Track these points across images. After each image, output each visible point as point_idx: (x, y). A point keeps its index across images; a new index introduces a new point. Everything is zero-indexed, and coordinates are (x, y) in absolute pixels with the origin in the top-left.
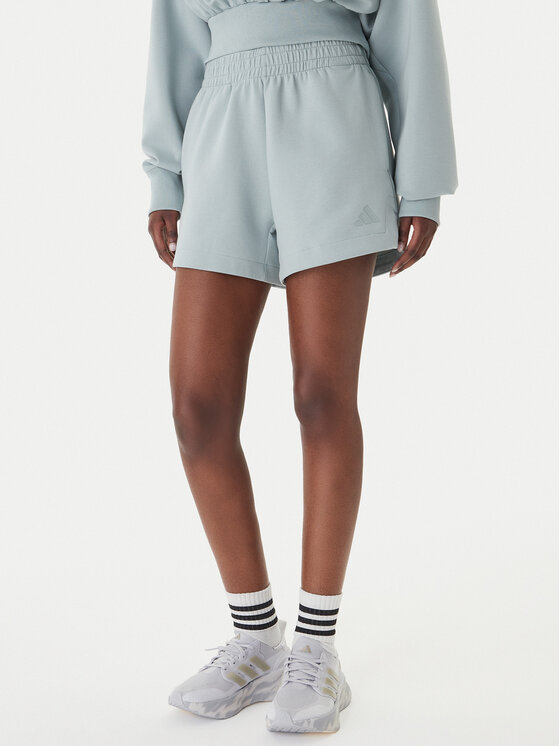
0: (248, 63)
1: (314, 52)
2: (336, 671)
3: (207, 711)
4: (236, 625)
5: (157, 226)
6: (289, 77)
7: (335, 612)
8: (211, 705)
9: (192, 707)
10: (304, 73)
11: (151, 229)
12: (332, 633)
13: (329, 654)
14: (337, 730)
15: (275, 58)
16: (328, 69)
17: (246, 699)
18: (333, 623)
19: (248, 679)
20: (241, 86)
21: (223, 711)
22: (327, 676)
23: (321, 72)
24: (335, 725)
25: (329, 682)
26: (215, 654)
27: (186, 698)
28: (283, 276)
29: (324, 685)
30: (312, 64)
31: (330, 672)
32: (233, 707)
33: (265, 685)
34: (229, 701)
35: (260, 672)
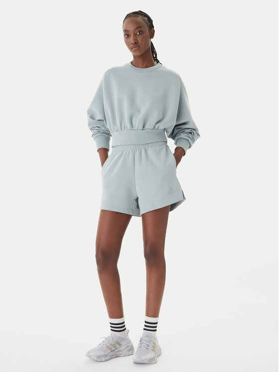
2: (156, 343)
3: (98, 359)
4: (112, 330)
7: (156, 323)
8: (99, 357)
9: (93, 357)
12: (156, 330)
13: (154, 338)
14: (156, 363)
17: (113, 355)
18: (156, 327)
19: (114, 349)
21: (103, 359)
22: (153, 345)
24: (156, 361)
25: (153, 347)
26: (104, 339)
27: (90, 354)
28: (141, 213)
29: (152, 348)
31: (154, 344)
32: (107, 358)
33: (120, 351)
34: (105, 356)
35: (118, 346)
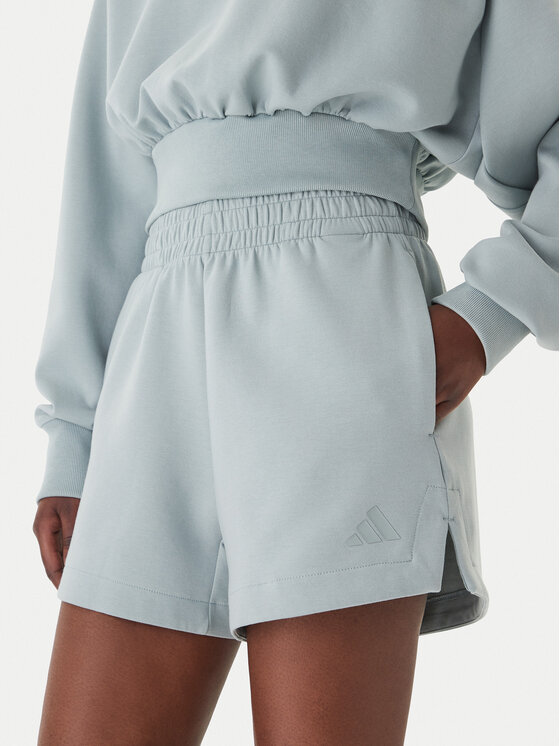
0: (185, 228)
1: (295, 208)
5: (47, 525)
6: (246, 254)
10: (274, 249)
11: (37, 528)
15: (227, 220)
16: (317, 243)
20: (169, 275)
23: (303, 247)
30: (289, 231)
